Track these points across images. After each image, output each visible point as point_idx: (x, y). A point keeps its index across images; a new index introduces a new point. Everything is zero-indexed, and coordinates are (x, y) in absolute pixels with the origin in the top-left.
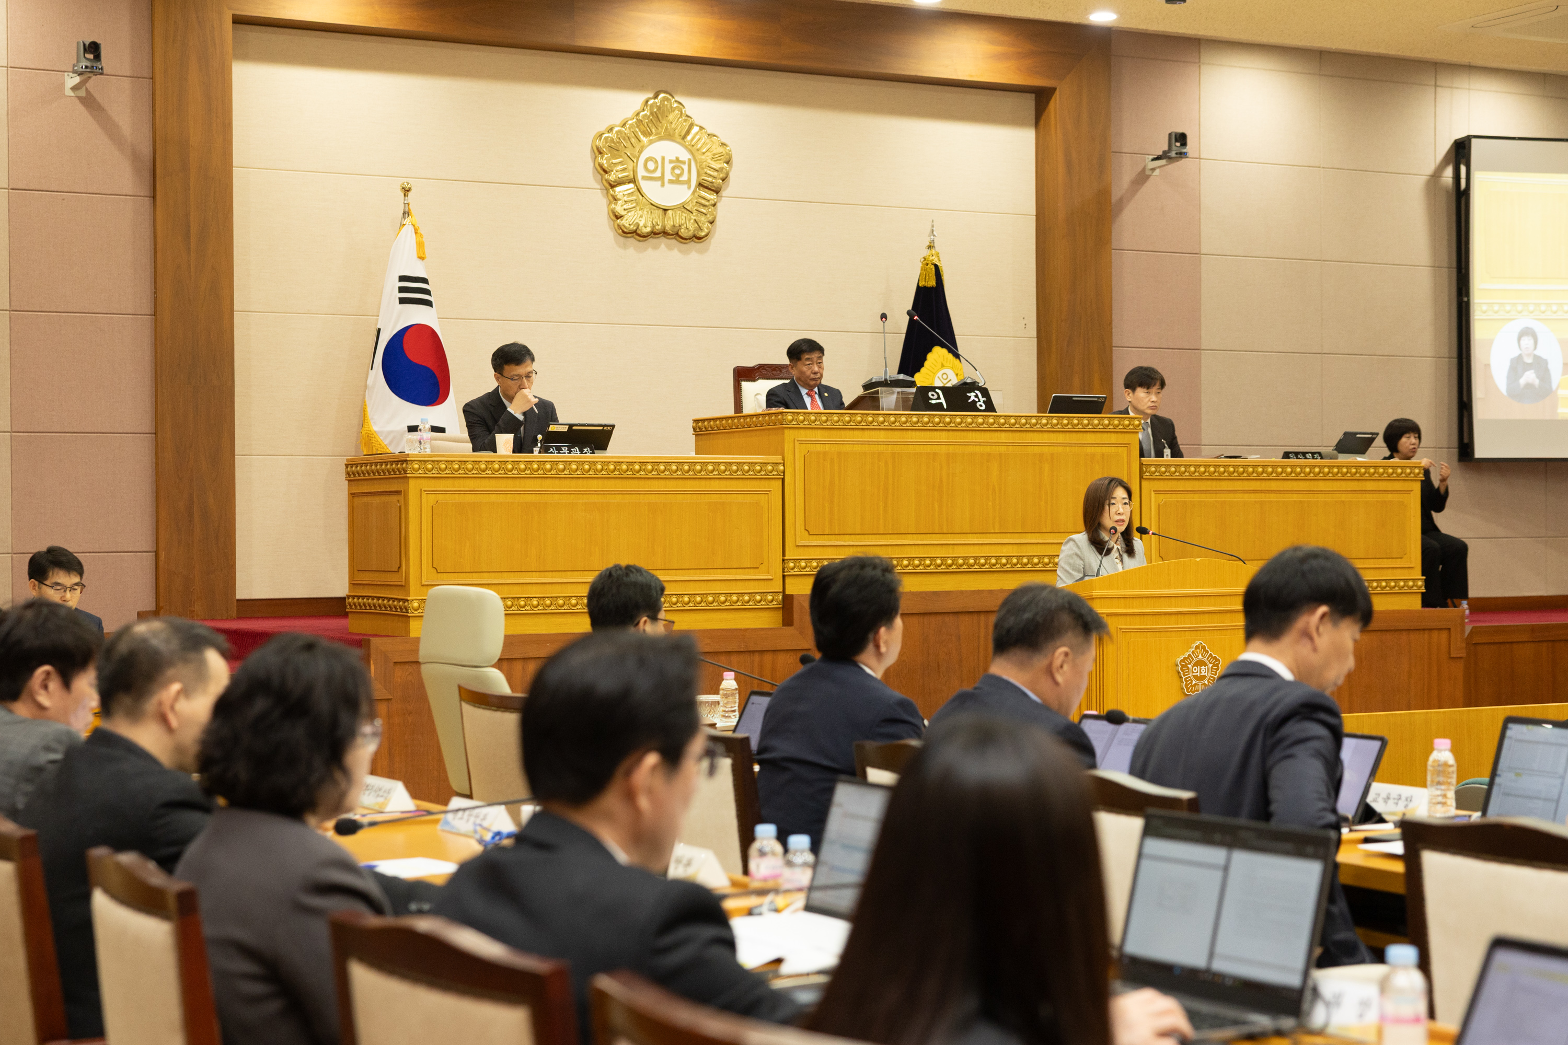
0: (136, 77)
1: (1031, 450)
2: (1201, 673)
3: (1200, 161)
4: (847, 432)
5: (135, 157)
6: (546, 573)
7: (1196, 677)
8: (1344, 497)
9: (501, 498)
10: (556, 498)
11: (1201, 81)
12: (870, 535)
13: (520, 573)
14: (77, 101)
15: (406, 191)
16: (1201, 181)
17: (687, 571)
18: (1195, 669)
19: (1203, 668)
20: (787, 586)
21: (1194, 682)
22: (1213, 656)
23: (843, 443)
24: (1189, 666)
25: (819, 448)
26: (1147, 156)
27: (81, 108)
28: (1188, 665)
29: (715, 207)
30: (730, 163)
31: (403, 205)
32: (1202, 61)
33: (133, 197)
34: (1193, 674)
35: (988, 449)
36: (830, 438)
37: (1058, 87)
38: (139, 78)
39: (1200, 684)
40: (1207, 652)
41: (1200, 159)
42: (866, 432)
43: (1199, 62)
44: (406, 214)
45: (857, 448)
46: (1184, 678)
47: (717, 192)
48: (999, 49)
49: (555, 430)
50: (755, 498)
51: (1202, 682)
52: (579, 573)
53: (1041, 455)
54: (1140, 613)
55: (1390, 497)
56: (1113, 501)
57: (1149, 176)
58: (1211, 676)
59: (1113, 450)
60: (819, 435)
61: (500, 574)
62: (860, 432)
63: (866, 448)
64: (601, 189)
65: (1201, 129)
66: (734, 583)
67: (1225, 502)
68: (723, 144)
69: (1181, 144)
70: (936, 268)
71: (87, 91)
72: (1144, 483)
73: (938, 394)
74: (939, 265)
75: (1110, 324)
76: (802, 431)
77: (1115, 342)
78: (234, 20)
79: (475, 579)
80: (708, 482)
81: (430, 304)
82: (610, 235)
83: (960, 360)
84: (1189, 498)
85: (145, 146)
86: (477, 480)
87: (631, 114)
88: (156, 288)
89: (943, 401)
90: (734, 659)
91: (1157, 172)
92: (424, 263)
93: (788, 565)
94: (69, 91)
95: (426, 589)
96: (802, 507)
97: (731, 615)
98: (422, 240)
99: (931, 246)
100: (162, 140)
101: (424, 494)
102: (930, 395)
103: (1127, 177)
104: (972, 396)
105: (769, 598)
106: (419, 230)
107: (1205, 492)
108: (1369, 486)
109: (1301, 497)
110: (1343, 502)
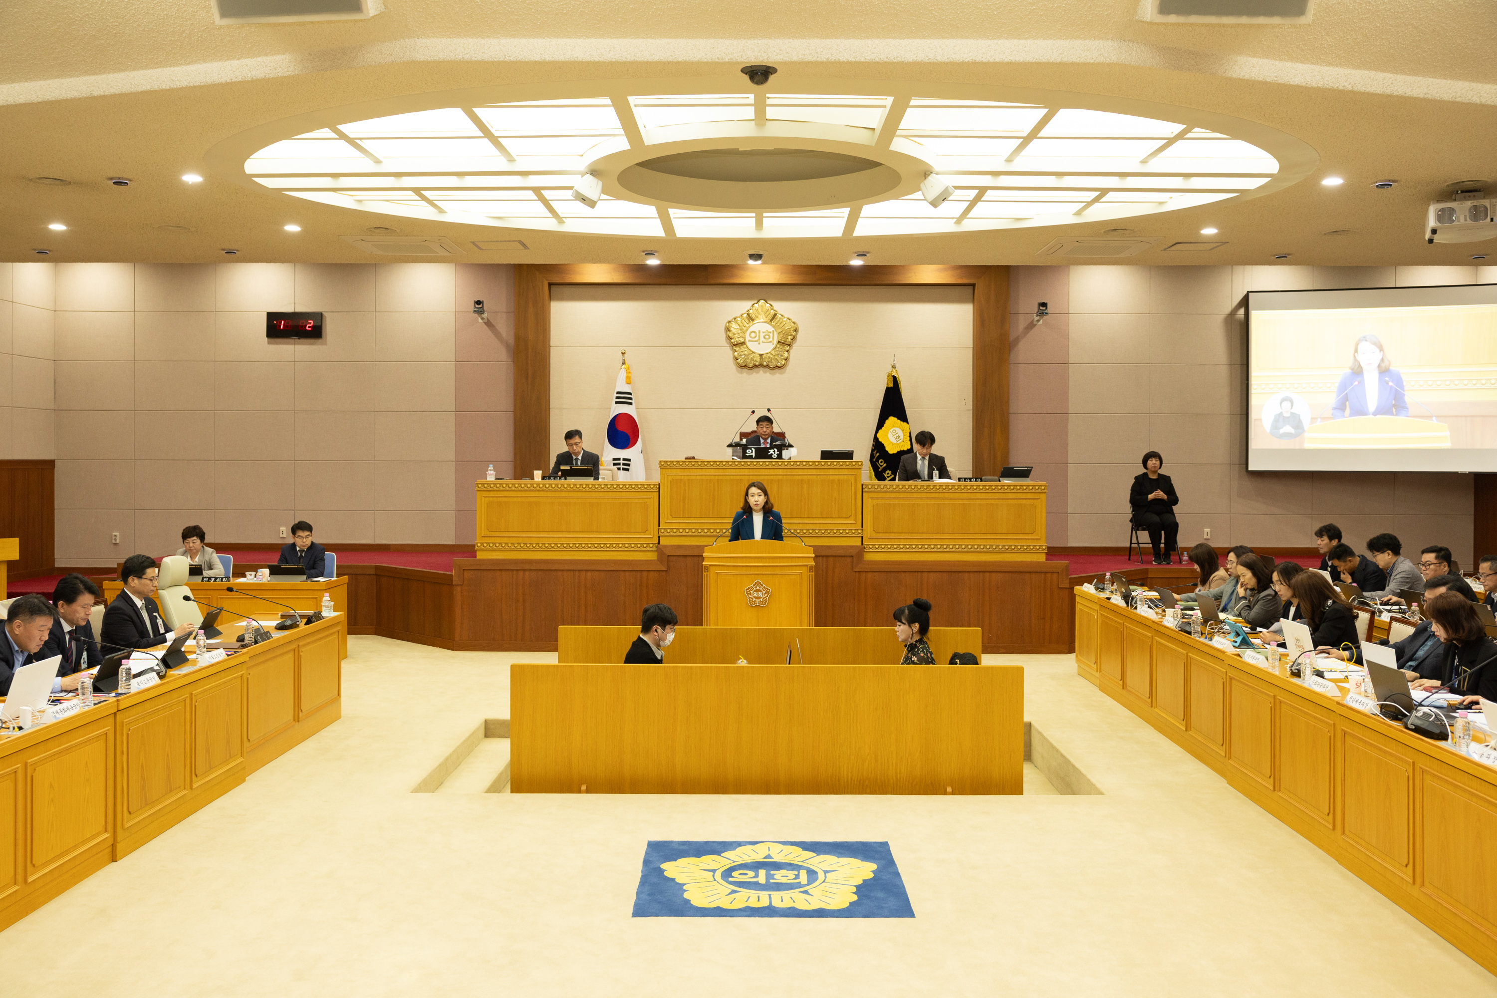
0: (509, 312)
1: (797, 478)
3: (1069, 315)
4: (694, 470)
5: (507, 345)
6: (539, 533)
9: (519, 500)
10: (545, 500)
11: (1070, 273)
12: (705, 518)
13: (527, 533)
14: (484, 324)
15: (623, 354)
16: (1069, 326)
17: (609, 533)
20: (660, 541)
25: (678, 477)
26: (1033, 316)
27: (485, 327)
31: (622, 360)
33: (506, 363)
35: (772, 477)
36: (684, 472)
37: (976, 283)
44: (624, 363)
45: (698, 477)
47: (789, 345)
50: (645, 500)
52: (555, 533)
53: (802, 480)
54: (725, 565)
55: (1024, 501)
57: (1035, 325)
60: (678, 472)
61: (518, 533)
63: (704, 478)
64: (729, 346)
65: (1070, 297)
66: (633, 539)
68: (794, 323)
69: (1044, 308)
70: (894, 377)
71: (488, 319)
72: (864, 494)
73: (752, 451)
74: (897, 376)
75: (1008, 402)
76: (669, 470)
77: (1011, 410)
78: (550, 285)
79: (507, 534)
80: (620, 493)
81: (631, 404)
82: (733, 368)
83: (908, 423)
84: (892, 502)
85: (512, 341)
86: (508, 492)
87: (745, 311)
88: (515, 400)
89: (754, 454)
90: (627, 574)
91: (1041, 322)
92: (630, 385)
93: (662, 531)
94: (480, 320)
95: (483, 538)
96: (669, 505)
97: (631, 553)
98: (629, 375)
99: (894, 367)
100: (517, 338)
101: (483, 498)
102: (747, 451)
103: (1021, 326)
104: (771, 451)
105: (651, 546)
106: (628, 371)
107: (903, 498)
108: (1011, 496)
109: (965, 502)
110: (992, 504)
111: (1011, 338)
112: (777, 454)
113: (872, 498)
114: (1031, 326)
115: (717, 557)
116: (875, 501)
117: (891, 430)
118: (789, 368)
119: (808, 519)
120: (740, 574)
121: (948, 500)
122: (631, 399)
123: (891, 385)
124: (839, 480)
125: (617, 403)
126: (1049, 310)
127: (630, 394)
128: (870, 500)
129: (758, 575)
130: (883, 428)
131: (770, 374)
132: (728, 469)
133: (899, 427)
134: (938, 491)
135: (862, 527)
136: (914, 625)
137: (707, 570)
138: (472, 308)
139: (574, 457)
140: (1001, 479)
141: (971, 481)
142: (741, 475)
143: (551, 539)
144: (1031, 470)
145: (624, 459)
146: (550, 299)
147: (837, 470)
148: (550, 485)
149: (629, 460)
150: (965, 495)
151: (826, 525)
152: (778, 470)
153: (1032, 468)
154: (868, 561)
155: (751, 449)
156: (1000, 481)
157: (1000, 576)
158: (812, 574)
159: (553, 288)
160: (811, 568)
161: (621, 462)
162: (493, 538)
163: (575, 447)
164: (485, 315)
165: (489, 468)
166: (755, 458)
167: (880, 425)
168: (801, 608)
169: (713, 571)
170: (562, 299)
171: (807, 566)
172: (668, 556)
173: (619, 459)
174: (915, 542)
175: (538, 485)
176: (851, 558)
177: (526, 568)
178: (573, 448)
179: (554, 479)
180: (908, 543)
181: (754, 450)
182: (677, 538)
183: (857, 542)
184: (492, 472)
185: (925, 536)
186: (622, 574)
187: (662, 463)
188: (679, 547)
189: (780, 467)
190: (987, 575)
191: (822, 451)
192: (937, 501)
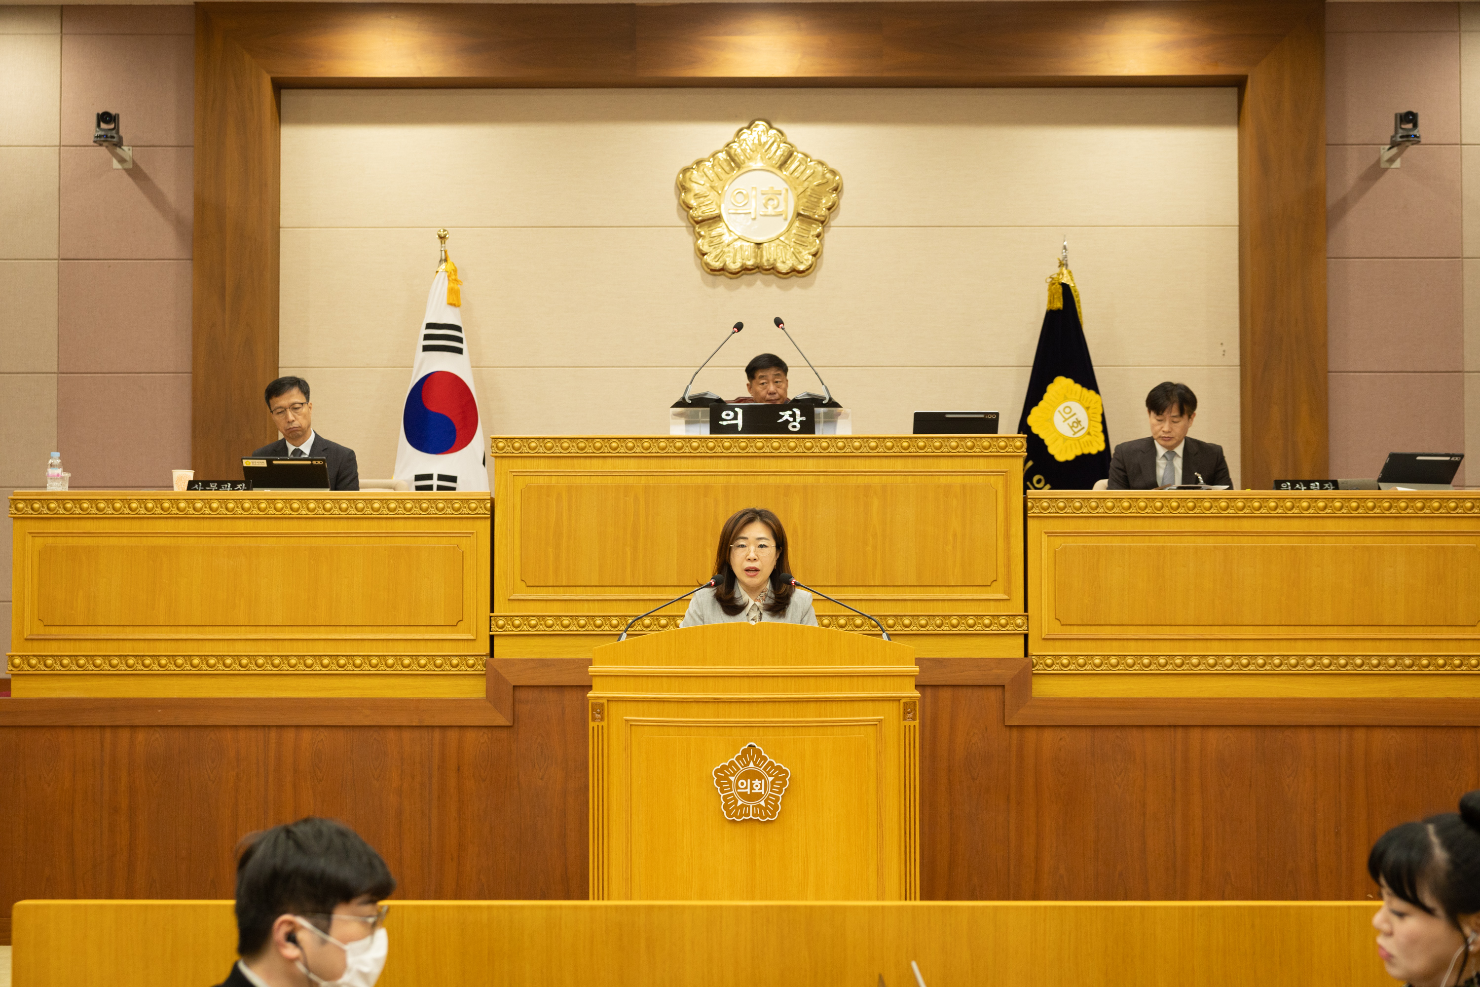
0: (181, 146)
1: (852, 481)
2: (752, 788)
3: (1461, 147)
5: (178, 222)
6: (179, 628)
7: (743, 795)
8: (1369, 542)
9: (125, 541)
10: (192, 541)
11: (1462, 52)
12: (613, 588)
13: (146, 628)
14: (125, 173)
15: (442, 238)
16: (1463, 171)
17: (360, 628)
18: (742, 784)
19: (757, 782)
20: (495, 648)
21: (740, 803)
22: (776, 765)
23: (576, 475)
24: (732, 778)
25: (542, 481)
26: (1382, 147)
27: (128, 180)
28: (730, 778)
29: (820, 238)
30: (839, 190)
31: (440, 252)
32: (1463, 28)
33: (175, 261)
34: (739, 790)
35: (787, 480)
36: (558, 469)
37: (1249, 74)
38: (184, 146)
39: (751, 805)
40: (765, 759)
41: (1461, 144)
42: (609, 461)
43: (1460, 31)
44: (444, 260)
45: (596, 480)
46: (722, 795)
47: (822, 222)
48: (1168, 37)
49: (251, 465)
50: (455, 541)
51: (755, 803)
52: (220, 628)
53: (867, 488)
54: (655, 698)
56: (742, 542)
57: (1385, 170)
58: (770, 795)
59: (981, 479)
60: (543, 466)
61: (121, 628)
62: (601, 461)
63: (609, 481)
64: (686, 227)
65: (1463, 109)
66: (423, 643)
68: (834, 172)
69: (1410, 126)
70: (1066, 288)
71: (134, 163)
72: (1030, 523)
73: (736, 414)
74: (1072, 285)
75: (1325, 345)
76: (519, 461)
77: (1332, 366)
78: (278, 85)
79: (90, 633)
80: (390, 523)
81: (459, 351)
82: (696, 274)
83: (1097, 392)
84: (1103, 542)
85: (188, 212)
86: (96, 522)
87: (721, 145)
88: (195, 347)
89: (740, 422)
90: (406, 735)
91: (1397, 163)
92: (457, 310)
93: (501, 623)
94: (116, 164)
95: (29, 644)
96: (517, 552)
97: (419, 682)
98: (456, 287)
99: (1063, 264)
100: (200, 205)
101: (29, 538)
102: (724, 415)
103: (1353, 173)
104: (786, 415)
105: (471, 662)
106: (453, 277)
107: (1133, 534)
108: (1415, 525)
109: (1295, 542)
110: (1368, 548)
111: (1333, 197)
112: (801, 422)
113: (1050, 534)
114: (1377, 171)
115: (630, 676)
116: (1059, 542)
117: (1061, 408)
118: (821, 275)
119: (884, 588)
120: (698, 726)
121: (1250, 537)
122: (460, 340)
123: (1059, 305)
124: (964, 487)
125: (426, 348)
126: (1422, 130)
127: (458, 329)
128: (1044, 537)
129: (750, 726)
130: (1041, 404)
131: (780, 287)
132: (672, 460)
133: (1079, 401)
134: (1224, 514)
135: (1026, 610)
137: (601, 713)
138: (91, 129)
140: (1381, 485)
141: (1309, 488)
142: (705, 474)
143: (208, 645)
144: (1457, 465)
145: (441, 477)
146: (279, 118)
147: (958, 460)
148: (208, 502)
149: (453, 479)
150: (1296, 525)
151: (931, 604)
152: (804, 461)
153: (1462, 456)
154: (1043, 700)
155: (732, 408)
156: (1379, 489)
157: (1395, 737)
158: (912, 723)
159: (287, 96)
160: (908, 708)
161: (435, 482)
162: (54, 644)
163: (291, 416)
164: (126, 151)
165: (50, 461)
166: (742, 432)
167: (1035, 396)
168: (880, 825)
169: (618, 715)
170: (305, 119)
171: (898, 700)
172: (514, 686)
173: (429, 477)
174: (1165, 649)
175: (175, 501)
176: (999, 691)
177: (137, 722)
178: (287, 417)
179: (219, 488)
180: (1147, 649)
181: (740, 411)
182: (538, 641)
183: (1013, 649)
184: (59, 471)
185: (1191, 632)
186: (391, 735)
187: (501, 445)
188: (543, 663)
189: (809, 453)
190: (1360, 734)
191: (917, 415)
192: (1221, 541)
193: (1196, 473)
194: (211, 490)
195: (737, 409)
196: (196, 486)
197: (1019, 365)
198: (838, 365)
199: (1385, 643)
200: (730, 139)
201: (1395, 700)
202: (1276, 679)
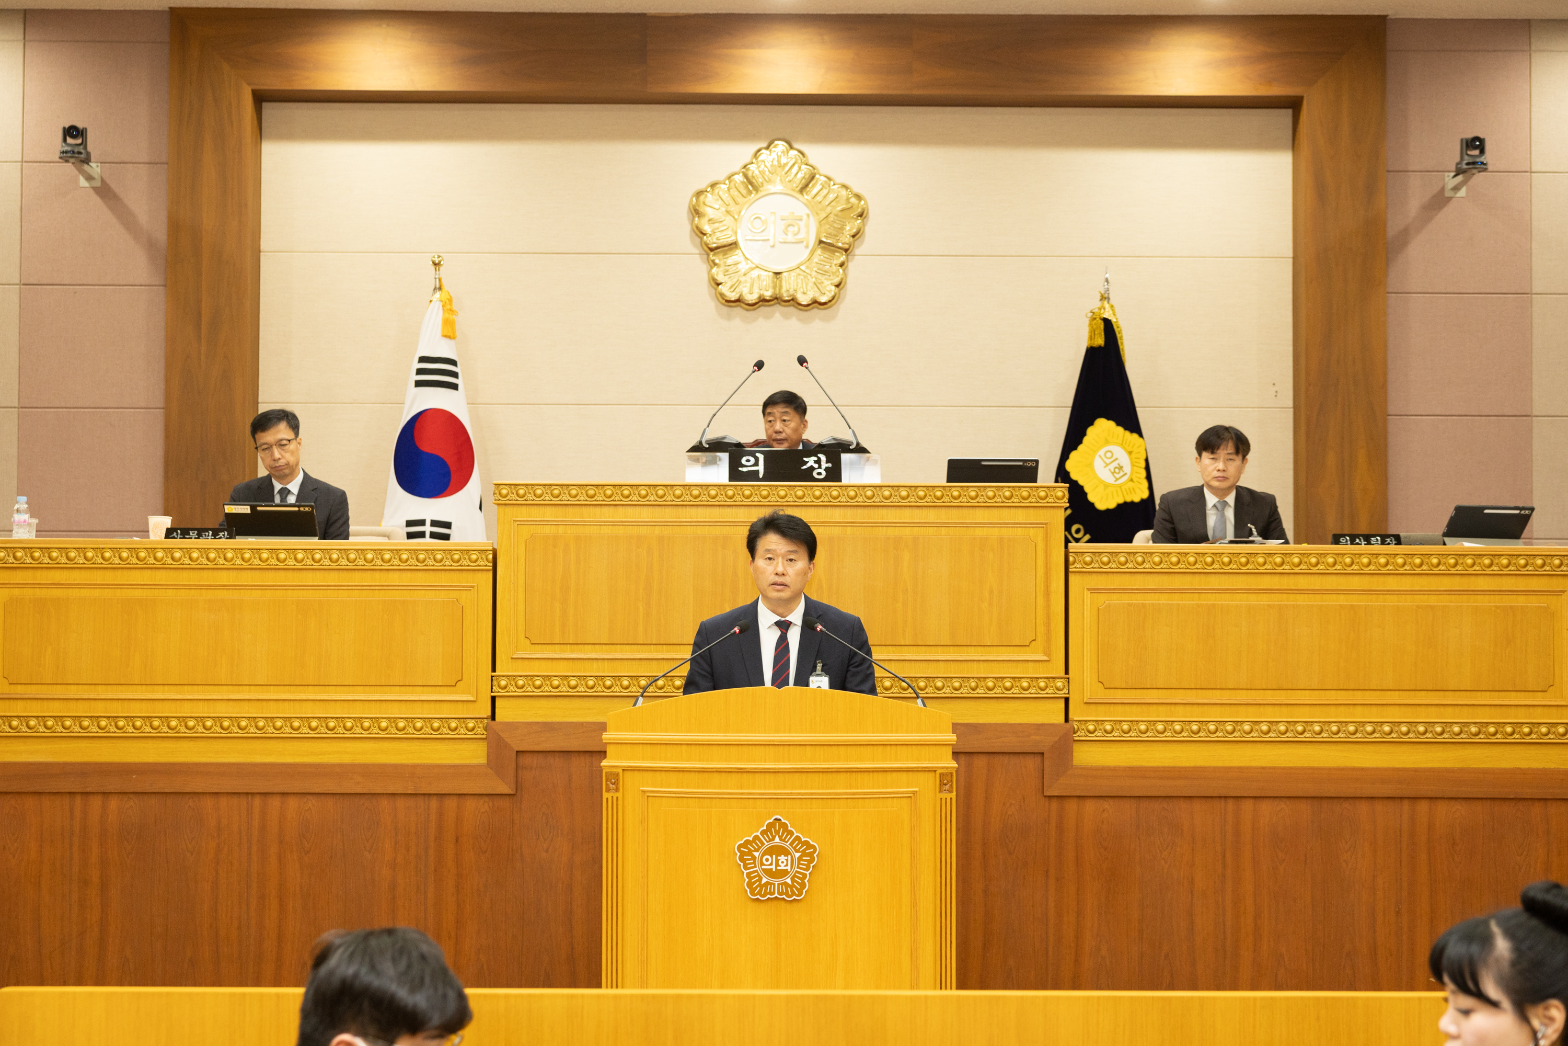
0: (154, 163)
1: (882, 532)
2: (777, 865)
3: (1531, 176)
4: (592, 509)
5: (151, 246)
6: (155, 687)
7: (769, 873)
8: (1433, 600)
9: (97, 593)
10: (170, 593)
11: (1532, 74)
12: (625, 646)
13: (120, 687)
14: (92, 192)
15: (437, 265)
16: (1533, 201)
17: (351, 687)
18: (767, 860)
19: (782, 858)
20: (497, 711)
21: (764, 880)
22: (803, 840)
23: (585, 524)
24: (756, 854)
25: (548, 530)
26: (1446, 174)
27: (96, 199)
28: (754, 853)
29: (844, 267)
30: (864, 216)
31: (434, 280)
32: (1533, 48)
33: (147, 288)
34: (763, 867)
36: (566, 518)
37: (1305, 95)
38: (157, 163)
39: (776, 883)
40: (791, 833)
41: (1531, 172)
42: (620, 509)
43: (1530, 49)
44: (438, 288)
45: (606, 530)
46: (746, 872)
47: (846, 250)
48: (1218, 55)
50: (454, 595)
51: (781, 880)
52: (200, 687)
53: (898, 539)
54: (674, 768)
55: (1521, 601)
57: (1450, 198)
58: (797, 872)
59: (1019, 531)
60: (549, 514)
61: (92, 687)
62: (612, 509)
63: (621, 530)
64: (700, 254)
66: (419, 704)
67: (1214, 605)
68: (858, 197)
69: (1477, 152)
70: (1107, 323)
71: (101, 179)
72: (1072, 578)
73: (757, 459)
74: (1114, 320)
75: (1384, 386)
76: (523, 509)
77: (1391, 409)
78: (260, 98)
79: (59, 691)
80: (383, 574)
81: (455, 387)
82: (710, 305)
83: (1141, 435)
84: (1150, 599)
85: (161, 234)
86: (65, 572)
87: (738, 167)
88: (168, 380)
89: (761, 468)
90: (401, 803)
91: (1462, 192)
92: (452, 342)
93: (503, 683)
94: (82, 181)
96: (521, 607)
97: (415, 746)
98: (452, 317)
99: (1104, 298)
100: (175, 226)
102: (744, 461)
103: (1415, 203)
104: (811, 461)
105: (471, 725)
106: (448, 306)
107: (1181, 591)
108: (1483, 583)
109: (1354, 600)
110: (1432, 607)
111: (1393, 230)
112: (826, 469)
113: (1093, 591)
114: (1439, 201)
115: (647, 744)
116: (1102, 599)
117: (1102, 452)
118: (844, 307)
119: (915, 648)
120: (720, 799)
121: (1306, 595)
122: (455, 375)
123: (1100, 341)
124: (1001, 539)
125: (419, 384)
126: (1488, 158)
127: (453, 362)
128: (1087, 593)
129: (776, 798)
130: (1080, 447)
131: (799, 320)
132: (688, 509)
133: (1122, 445)
134: (1280, 570)
135: (1067, 672)
136: (1540, 1010)
137: (616, 783)
138: (58, 147)
139: (278, 486)
140: (1447, 539)
141: (1369, 544)
142: (723, 524)
143: (187, 705)
144: (1526, 519)
145: (434, 523)
146: (260, 133)
147: (995, 511)
148: (187, 551)
149: (448, 525)
150: (1356, 583)
151: (965, 665)
152: (830, 510)
153: (1532, 509)
154: (1084, 768)
155: (752, 454)
156: (1444, 544)
157: (1459, 809)
158: (949, 796)
159: (269, 110)
161: (428, 529)
162: (20, 703)
164: (94, 168)
165: (16, 507)
166: (764, 479)
167: (1074, 438)
168: (914, 905)
169: (633, 786)
170: (289, 135)
171: (933, 771)
172: (517, 752)
173: (422, 523)
174: (1215, 714)
175: (152, 550)
176: (1038, 759)
177: (110, 789)
179: (199, 536)
180: (1195, 715)
181: (761, 457)
182: (543, 702)
183: (1053, 714)
184: (26, 517)
185: (1243, 696)
186: (384, 803)
187: (504, 492)
188: (549, 727)
189: (835, 502)
190: (1423, 807)
191: (951, 462)
192: (1275, 599)
193: (1249, 525)
194: (191, 538)
195: (757, 454)
196: (175, 534)
197: (1056, 405)
198: (861, 404)
199: (1450, 709)
200: (748, 160)
201: (1461, 770)
202: (1333, 747)
